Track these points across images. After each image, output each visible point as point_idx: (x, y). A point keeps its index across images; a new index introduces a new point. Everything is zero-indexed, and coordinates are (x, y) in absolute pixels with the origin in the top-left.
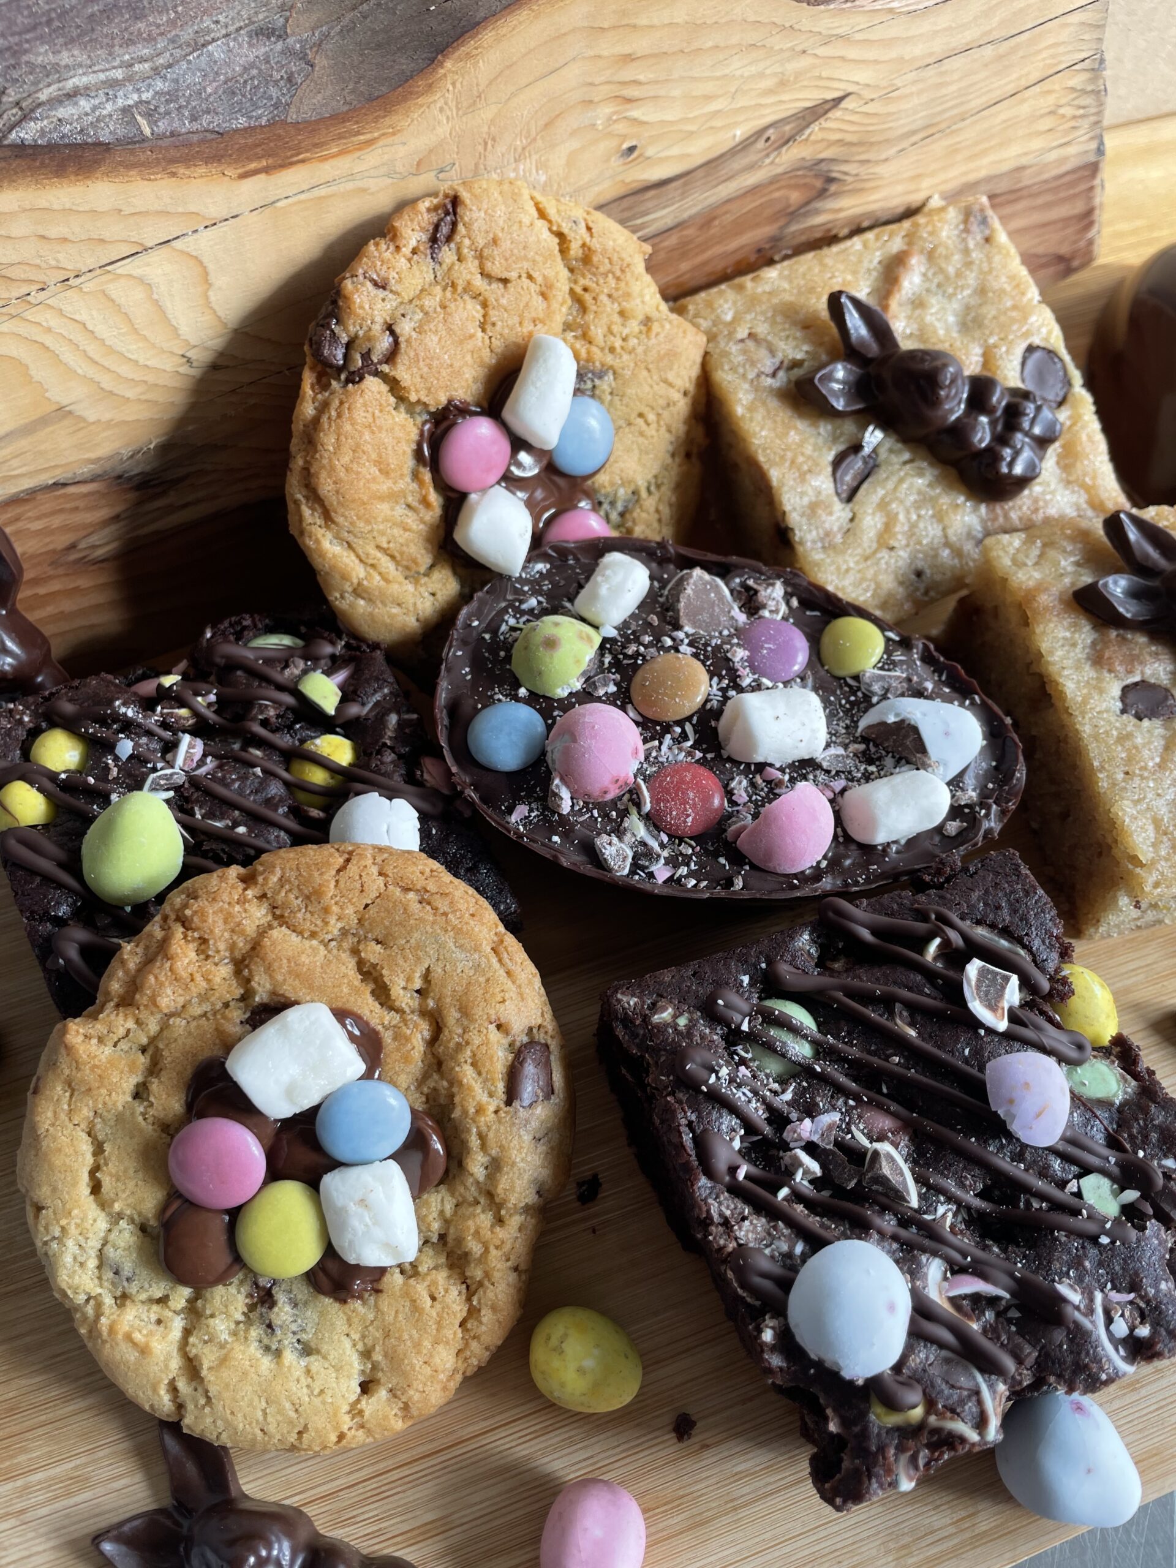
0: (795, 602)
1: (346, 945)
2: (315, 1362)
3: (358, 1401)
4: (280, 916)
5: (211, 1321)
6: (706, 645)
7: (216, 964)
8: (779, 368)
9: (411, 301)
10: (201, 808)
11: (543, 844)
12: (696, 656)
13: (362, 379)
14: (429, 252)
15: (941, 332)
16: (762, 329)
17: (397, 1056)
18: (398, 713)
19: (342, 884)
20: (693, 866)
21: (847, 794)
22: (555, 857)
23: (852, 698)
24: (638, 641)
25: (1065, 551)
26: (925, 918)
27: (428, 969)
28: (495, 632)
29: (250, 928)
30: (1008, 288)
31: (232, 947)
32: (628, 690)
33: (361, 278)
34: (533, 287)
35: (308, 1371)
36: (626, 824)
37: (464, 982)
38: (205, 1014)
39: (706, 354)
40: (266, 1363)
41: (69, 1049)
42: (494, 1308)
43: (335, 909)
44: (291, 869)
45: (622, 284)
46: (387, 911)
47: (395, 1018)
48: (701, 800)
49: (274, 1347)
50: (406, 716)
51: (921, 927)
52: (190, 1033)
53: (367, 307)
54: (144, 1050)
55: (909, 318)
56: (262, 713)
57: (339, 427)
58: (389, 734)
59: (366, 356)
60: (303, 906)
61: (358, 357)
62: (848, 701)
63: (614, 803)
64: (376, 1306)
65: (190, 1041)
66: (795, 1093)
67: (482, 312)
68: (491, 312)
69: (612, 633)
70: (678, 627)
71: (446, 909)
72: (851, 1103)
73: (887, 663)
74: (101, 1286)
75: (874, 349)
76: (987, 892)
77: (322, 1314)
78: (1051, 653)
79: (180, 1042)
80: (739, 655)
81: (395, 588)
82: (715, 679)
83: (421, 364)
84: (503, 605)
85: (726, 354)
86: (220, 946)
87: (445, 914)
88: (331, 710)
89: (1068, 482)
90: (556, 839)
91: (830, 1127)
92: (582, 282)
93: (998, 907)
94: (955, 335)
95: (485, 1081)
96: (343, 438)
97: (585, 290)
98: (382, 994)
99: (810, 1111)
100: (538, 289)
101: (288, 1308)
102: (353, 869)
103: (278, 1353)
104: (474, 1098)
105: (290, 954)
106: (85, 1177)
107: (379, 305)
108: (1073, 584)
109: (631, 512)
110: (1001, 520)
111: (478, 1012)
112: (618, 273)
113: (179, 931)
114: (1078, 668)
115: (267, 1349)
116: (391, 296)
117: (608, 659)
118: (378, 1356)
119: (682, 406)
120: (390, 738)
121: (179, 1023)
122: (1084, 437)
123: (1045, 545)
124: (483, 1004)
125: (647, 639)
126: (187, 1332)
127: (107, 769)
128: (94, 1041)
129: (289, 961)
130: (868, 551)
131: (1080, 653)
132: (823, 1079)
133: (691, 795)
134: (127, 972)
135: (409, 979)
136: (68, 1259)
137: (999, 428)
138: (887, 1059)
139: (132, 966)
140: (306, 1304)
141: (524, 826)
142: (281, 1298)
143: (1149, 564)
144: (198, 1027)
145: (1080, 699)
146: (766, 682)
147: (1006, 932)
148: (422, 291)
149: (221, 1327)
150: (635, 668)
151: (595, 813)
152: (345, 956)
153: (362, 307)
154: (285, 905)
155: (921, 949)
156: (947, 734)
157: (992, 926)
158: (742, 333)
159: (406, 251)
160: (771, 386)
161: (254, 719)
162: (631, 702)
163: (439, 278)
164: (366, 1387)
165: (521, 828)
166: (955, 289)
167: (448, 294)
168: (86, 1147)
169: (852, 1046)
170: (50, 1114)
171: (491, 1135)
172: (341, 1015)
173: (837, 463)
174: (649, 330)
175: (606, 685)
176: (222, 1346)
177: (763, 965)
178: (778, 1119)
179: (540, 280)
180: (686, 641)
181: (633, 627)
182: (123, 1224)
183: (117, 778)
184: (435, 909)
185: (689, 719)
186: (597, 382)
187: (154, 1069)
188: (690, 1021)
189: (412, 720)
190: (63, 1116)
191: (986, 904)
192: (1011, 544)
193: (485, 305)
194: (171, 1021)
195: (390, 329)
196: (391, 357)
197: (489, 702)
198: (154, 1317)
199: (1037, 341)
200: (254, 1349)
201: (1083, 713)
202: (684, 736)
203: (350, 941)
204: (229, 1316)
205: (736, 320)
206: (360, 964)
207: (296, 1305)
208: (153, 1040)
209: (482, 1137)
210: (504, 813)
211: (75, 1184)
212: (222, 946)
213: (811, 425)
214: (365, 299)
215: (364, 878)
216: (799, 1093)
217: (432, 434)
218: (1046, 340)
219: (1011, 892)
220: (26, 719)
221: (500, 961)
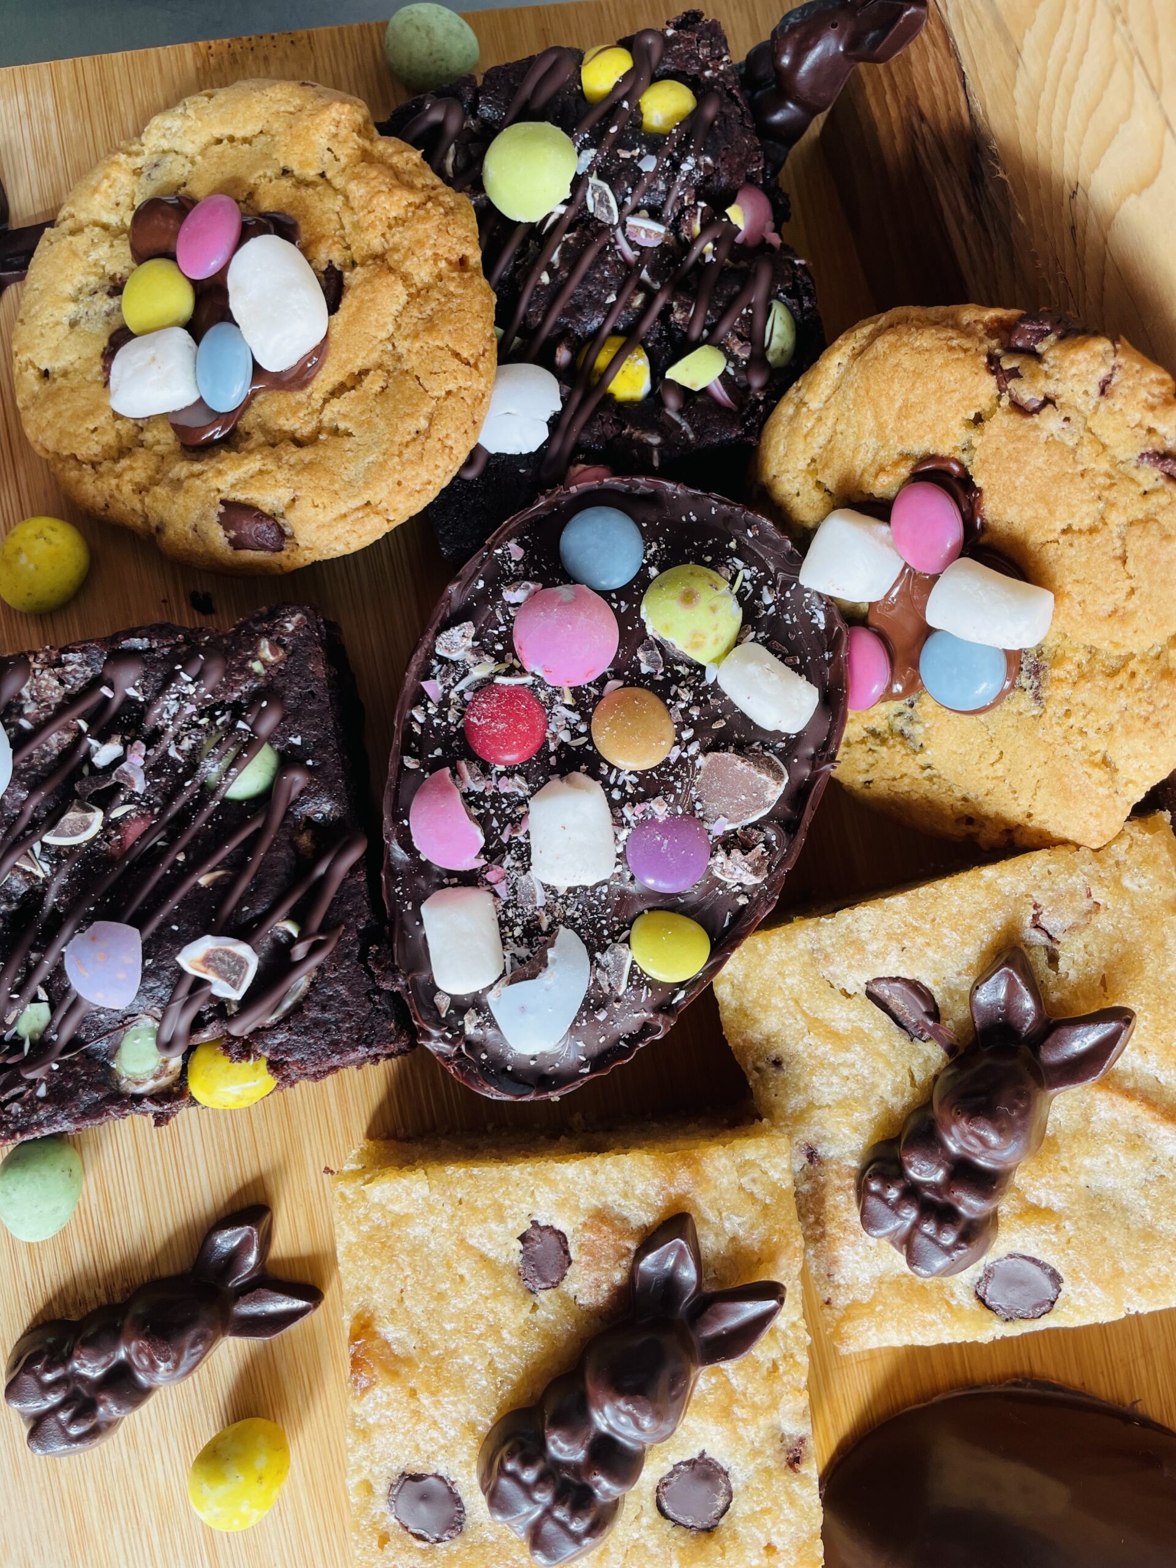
0: (742, 901)
1: (386, 358)
2: (63, 330)
3: (34, 367)
4: (418, 294)
5: (107, 244)
6: (677, 777)
7: (383, 235)
8: (1050, 937)
9: (1090, 430)
10: (575, 239)
11: (477, 571)
12: (666, 763)
13: (993, 373)
14: (1150, 449)
15: (1087, 1162)
16: (1103, 922)
17: (284, 404)
18: (659, 446)
19: (439, 353)
20: (436, 721)
21: (490, 896)
22: (460, 579)
23: (606, 933)
24: (696, 702)
25: (752, 1227)
26: (322, 930)
27: (350, 435)
28: (738, 554)
29: (409, 266)
30: (1150, 1272)
31: (395, 249)
32: (641, 685)
33: (1112, 362)
34: (1121, 595)
35: (58, 323)
36: (487, 658)
37: (335, 469)
38: (343, 227)
39: (1078, 847)
40: (69, 289)
41: (327, 106)
42: (79, 481)
43: (417, 345)
44: (459, 305)
45: (1139, 724)
46: (411, 397)
47: (317, 405)
48: (494, 735)
49: (81, 297)
50: (655, 453)
51: (316, 922)
52: (324, 213)
53: (1073, 371)
54: (322, 175)
55: (1114, 1124)
56: (680, 306)
57: (939, 349)
58: (636, 434)
59: (1015, 374)
60: (424, 316)
61: (1014, 364)
62: (603, 927)
63: (510, 648)
64: (96, 382)
65: (317, 212)
66: (174, 760)
67: (1085, 527)
68: (1083, 539)
69: (710, 679)
70: (705, 750)
71: (406, 456)
72: (157, 810)
73: (638, 979)
74: (152, 154)
75: (1052, 1056)
76: (345, 1003)
77: (98, 336)
78: (616, 1165)
79: (319, 204)
80: (659, 809)
81: (800, 445)
82: (635, 780)
83: (1011, 446)
84: (772, 568)
85: (1071, 869)
86: (400, 237)
87: (400, 455)
88: (672, 374)
89: (881, 1282)
90: (481, 584)
91: (131, 781)
92: (1141, 671)
93: (324, 1009)
94: (1082, 1180)
95: (246, 482)
96: (927, 355)
97: (1133, 675)
98: (338, 391)
99: (153, 770)
100: (1121, 604)
101: (106, 308)
102: (455, 364)
103: (75, 300)
104: (231, 469)
105: (379, 300)
106: (227, 131)
107: (1079, 388)
108: (705, 1222)
109: (902, 743)
110: (837, 1182)
111: (305, 478)
112: (1153, 719)
113: (416, 199)
114: (593, 1188)
115: (80, 290)
116: (1092, 403)
117: (683, 670)
118: (61, 381)
119: (1014, 809)
120: (630, 434)
121: (337, 203)
122: (930, 1317)
123: (766, 1207)
124: (312, 485)
125: (695, 712)
126: (105, 227)
127: (631, 148)
128: (333, 130)
129: (372, 300)
130: (805, 1006)
131: (613, 1198)
132: (178, 788)
133: (501, 726)
134: (391, 155)
135: (345, 416)
136: (168, 123)
137: (928, 1194)
138: (185, 850)
139: (395, 160)
140: (108, 323)
141: (503, 556)
142: (113, 302)
143: (707, 1316)
144: (330, 220)
145: (552, 1176)
146: (624, 834)
147: (297, 1009)
148: (1105, 447)
149: (102, 252)
150: (663, 697)
151: (503, 629)
152: (375, 356)
153: (1072, 362)
154: (427, 299)
155: (292, 917)
156: (523, 1009)
157: (306, 998)
158: (1100, 895)
159: (1150, 420)
160: (1021, 919)
161: (673, 297)
162: (624, 686)
163: (1121, 467)
164: (46, 374)
165: (499, 551)
166: (1156, 1200)
167: (1102, 480)
168: (249, 130)
169: (207, 823)
170: (279, 96)
171: (198, 482)
172: (321, 350)
173: (914, 986)
174: (1096, 765)
175: (649, 662)
176: (86, 253)
177: (310, 762)
178: (154, 738)
179: (1130, 606)
180: (684, 755)
181: (713, 702)
182: (189, 166)
183: (618, 157)
184: (407, 445)
185: (591, 742)
186: (1029, 693)
187: (303, 183)
188: (257, 675)
189: (651, 459)
190: (275, 107)
191: (330, 998)
192: (774, 1166)
193: (1093, 530)
194: (340, 197)
195: (1048, 401)
196: (1019, 408)
197: (648, 536)
198: (121, 199)
199: (1066, 1287)
200: (79, 279)
201: (535, 1175)
202: (575, 734)
203: (389, 362)
204: (109, 259)
205: (1123, 892)
206: (365, 372)
207: (108, 314)
208: (329, 182)
209: (198, 475)
210: (521, 537)
211: (222, 122)
212: (397, 238)
213: (970, 967)
214: (1083, 367)
215: (442, 375)
216: (174, 764)
217: (948, 473)
218: (1067, 1303)
219: (339, 1029)
220: (707, 73)
221: (358, 509)
